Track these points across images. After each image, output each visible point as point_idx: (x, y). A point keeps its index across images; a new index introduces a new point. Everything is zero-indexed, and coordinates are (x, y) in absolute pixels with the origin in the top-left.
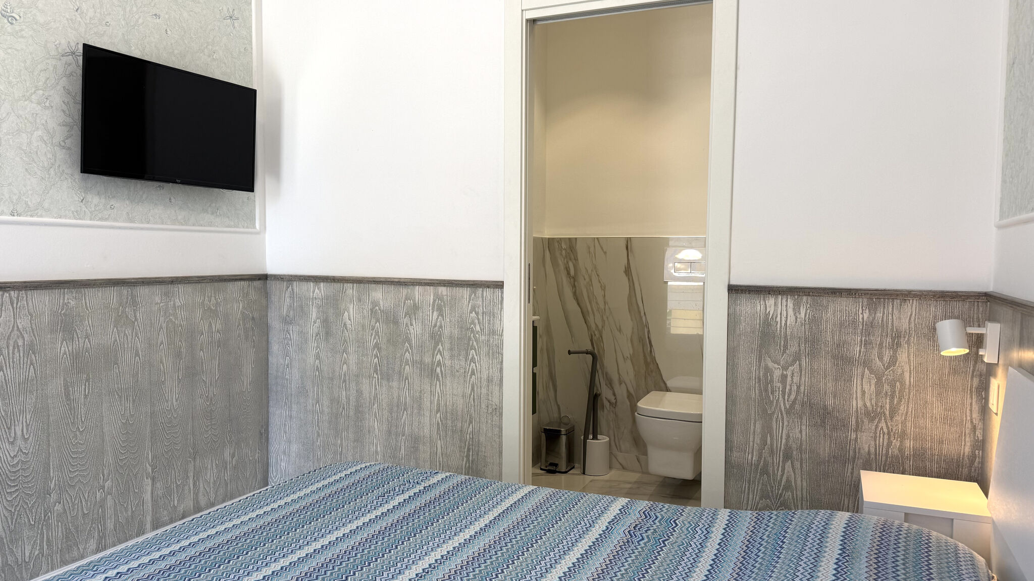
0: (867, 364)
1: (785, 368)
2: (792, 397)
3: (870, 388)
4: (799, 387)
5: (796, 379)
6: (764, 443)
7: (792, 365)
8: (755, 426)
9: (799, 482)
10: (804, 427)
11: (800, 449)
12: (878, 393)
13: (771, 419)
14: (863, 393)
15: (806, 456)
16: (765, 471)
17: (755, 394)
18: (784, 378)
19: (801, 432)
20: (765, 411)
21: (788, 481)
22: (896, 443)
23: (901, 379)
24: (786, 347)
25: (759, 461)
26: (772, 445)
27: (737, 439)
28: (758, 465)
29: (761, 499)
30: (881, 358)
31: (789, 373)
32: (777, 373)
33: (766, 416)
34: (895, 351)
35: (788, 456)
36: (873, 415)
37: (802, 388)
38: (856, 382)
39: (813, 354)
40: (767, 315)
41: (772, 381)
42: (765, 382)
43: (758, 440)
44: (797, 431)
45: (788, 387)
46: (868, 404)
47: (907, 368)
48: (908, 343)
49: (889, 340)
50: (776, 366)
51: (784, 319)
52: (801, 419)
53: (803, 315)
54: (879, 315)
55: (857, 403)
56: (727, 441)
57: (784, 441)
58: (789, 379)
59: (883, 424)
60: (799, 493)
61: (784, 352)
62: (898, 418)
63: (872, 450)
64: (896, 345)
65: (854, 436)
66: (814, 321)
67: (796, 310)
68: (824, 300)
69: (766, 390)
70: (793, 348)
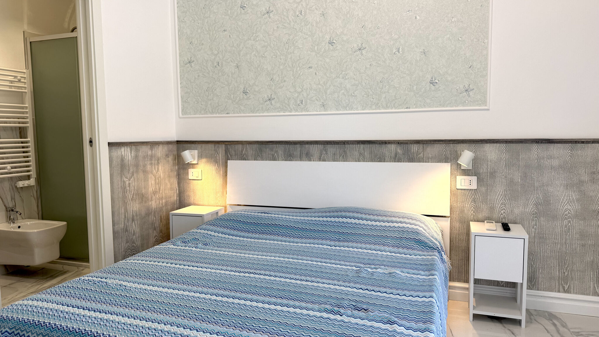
0: (152, 173)
1: (129, 180)
2: (133, 192)
3: (153, 182)
4: (134, 188)
5: (133, 184)
6: (125, 216)
7: (131, 178)
8: (122, 210)
9: (137, 230)
10: (137, 205)
11: (137, 215)
12: (155, 183)
13: (127, 205)
14: (152, 184)
15: (138, 217)
16: (127, 230)
17: (121, 195)
18: (129, 184)
19: (136, 207)
20: (125, 201)
21: (134, 231)
22: (161, 202)
23: (160, 177)
24: (129, 170)
25: (124, 226)
26: (128, 217)
27: (116, 218)
28: (124, 228)
29: (126, 244)
30: (155, 169)
31: (131, 182)
32: (127, 183)
33: (125, 203)
34: (158, 166)
35: (133, 220)
36: (155, 193)
37: (135, 187)
38: (150, 180)
39: (137, 172)
40: (122, 156)
41: (126, 187)
42: (124, 189)
43: (123, 217)
44: (135, 207)
45: (131, 188)
46: (153, 189)
47: (161, 172)
48: (161, 162)
49: (156, 161)
50: (127, 179)
51: (127, 157)
52: (136, 201)
53: (133, 154)
54: (153, 152)
55: (150, 190)
56: (113, 221)
57: (131, 213)
58: (131, 184)
59: (157, 196)
60: (137, 235)
61: (129, 173)
62: (161, 192)
63: (155, 207)
64: (158, 163)
65: (151, 203)
66: (136, 157)
67: (131, 153)
68: (138, 147)
69: (124, 192)
70: (131, 170)
